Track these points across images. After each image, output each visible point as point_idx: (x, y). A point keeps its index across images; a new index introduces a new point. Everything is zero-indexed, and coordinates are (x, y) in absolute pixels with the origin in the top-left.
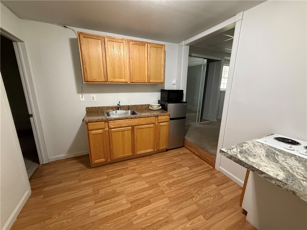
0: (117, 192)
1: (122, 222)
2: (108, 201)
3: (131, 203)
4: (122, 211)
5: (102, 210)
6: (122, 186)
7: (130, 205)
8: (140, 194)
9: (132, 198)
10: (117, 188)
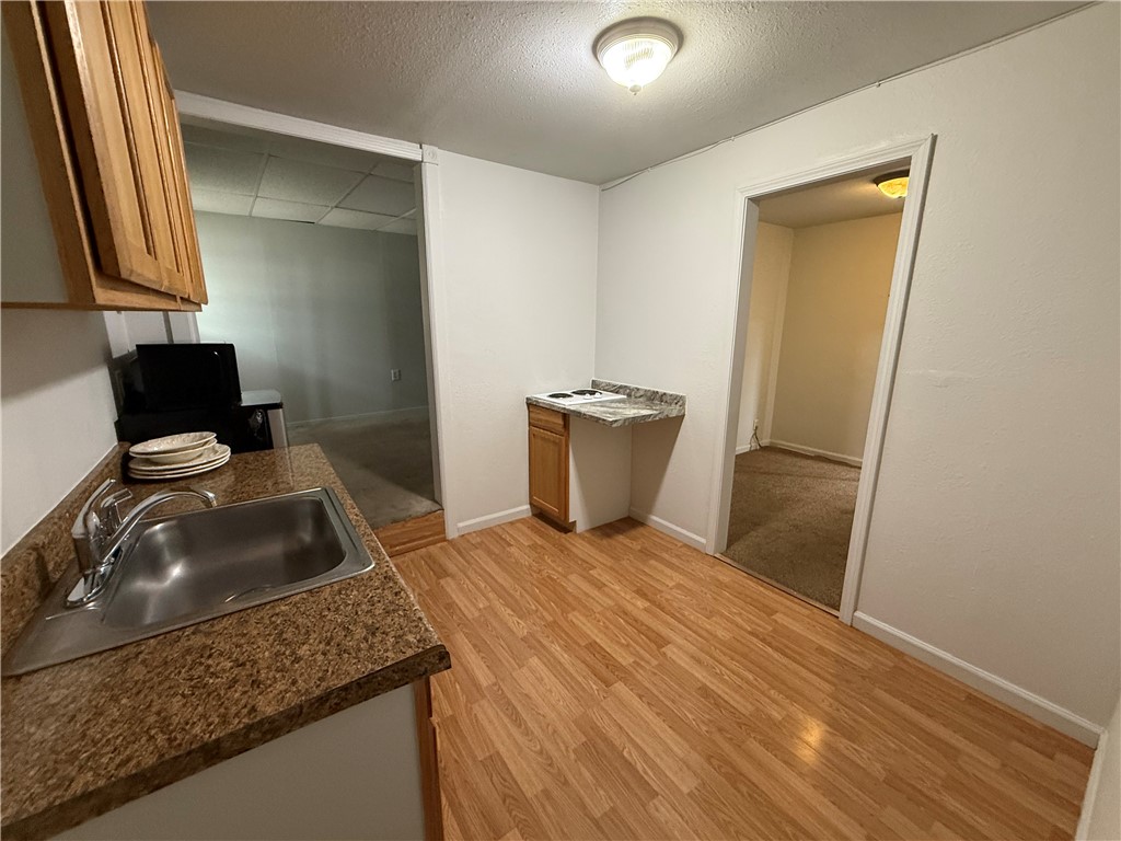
0: (584, 739)
1: (665, 686)
2: (630, 753)
3: (608, 684)
4: (640, 697)
5: (663, 755)
6: (555, 731)
7: (616, 685)
8: (573, 672)
9: (594, 686)
10: (567, 748)
